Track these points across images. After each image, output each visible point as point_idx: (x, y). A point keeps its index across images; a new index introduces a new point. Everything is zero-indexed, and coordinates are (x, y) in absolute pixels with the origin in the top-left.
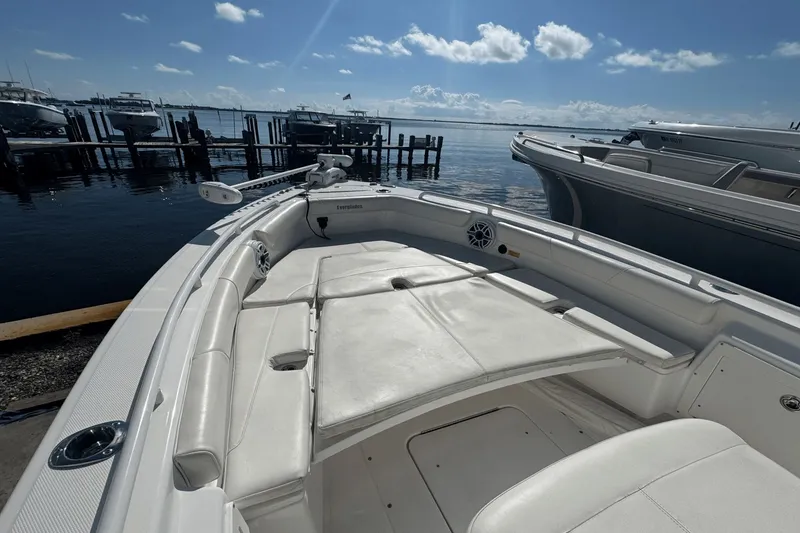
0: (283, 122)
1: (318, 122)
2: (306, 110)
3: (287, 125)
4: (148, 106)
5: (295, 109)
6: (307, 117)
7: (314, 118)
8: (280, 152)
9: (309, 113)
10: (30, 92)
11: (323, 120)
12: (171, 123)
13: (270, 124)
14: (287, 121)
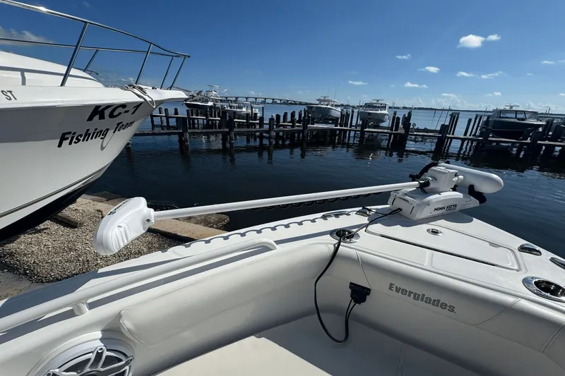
0: (485, 119)
1: (523, 120)
2: (514, 109)
3: (487, 123)
4: (384, 107)
5: (502, 108)
6: (513, 116)
7: (520, 116)
8: (470, 144)
9: (516, 112)
10: (332, 101)
11: (530, 118)
12: (394, 118)
13: (470, 120)
14: (488, 118)
